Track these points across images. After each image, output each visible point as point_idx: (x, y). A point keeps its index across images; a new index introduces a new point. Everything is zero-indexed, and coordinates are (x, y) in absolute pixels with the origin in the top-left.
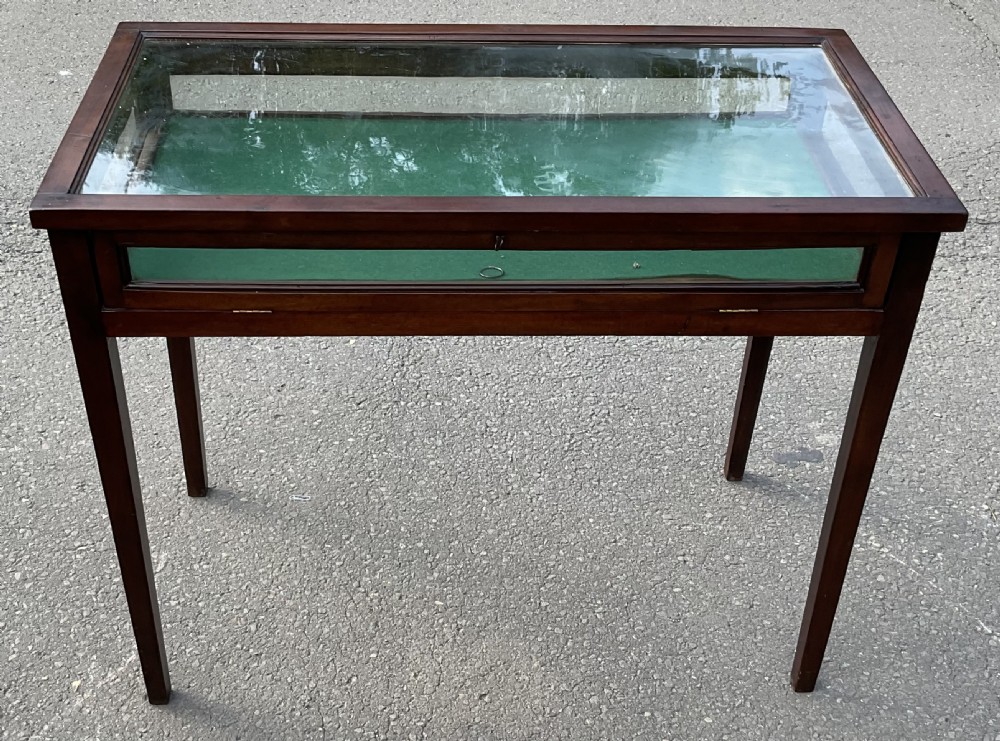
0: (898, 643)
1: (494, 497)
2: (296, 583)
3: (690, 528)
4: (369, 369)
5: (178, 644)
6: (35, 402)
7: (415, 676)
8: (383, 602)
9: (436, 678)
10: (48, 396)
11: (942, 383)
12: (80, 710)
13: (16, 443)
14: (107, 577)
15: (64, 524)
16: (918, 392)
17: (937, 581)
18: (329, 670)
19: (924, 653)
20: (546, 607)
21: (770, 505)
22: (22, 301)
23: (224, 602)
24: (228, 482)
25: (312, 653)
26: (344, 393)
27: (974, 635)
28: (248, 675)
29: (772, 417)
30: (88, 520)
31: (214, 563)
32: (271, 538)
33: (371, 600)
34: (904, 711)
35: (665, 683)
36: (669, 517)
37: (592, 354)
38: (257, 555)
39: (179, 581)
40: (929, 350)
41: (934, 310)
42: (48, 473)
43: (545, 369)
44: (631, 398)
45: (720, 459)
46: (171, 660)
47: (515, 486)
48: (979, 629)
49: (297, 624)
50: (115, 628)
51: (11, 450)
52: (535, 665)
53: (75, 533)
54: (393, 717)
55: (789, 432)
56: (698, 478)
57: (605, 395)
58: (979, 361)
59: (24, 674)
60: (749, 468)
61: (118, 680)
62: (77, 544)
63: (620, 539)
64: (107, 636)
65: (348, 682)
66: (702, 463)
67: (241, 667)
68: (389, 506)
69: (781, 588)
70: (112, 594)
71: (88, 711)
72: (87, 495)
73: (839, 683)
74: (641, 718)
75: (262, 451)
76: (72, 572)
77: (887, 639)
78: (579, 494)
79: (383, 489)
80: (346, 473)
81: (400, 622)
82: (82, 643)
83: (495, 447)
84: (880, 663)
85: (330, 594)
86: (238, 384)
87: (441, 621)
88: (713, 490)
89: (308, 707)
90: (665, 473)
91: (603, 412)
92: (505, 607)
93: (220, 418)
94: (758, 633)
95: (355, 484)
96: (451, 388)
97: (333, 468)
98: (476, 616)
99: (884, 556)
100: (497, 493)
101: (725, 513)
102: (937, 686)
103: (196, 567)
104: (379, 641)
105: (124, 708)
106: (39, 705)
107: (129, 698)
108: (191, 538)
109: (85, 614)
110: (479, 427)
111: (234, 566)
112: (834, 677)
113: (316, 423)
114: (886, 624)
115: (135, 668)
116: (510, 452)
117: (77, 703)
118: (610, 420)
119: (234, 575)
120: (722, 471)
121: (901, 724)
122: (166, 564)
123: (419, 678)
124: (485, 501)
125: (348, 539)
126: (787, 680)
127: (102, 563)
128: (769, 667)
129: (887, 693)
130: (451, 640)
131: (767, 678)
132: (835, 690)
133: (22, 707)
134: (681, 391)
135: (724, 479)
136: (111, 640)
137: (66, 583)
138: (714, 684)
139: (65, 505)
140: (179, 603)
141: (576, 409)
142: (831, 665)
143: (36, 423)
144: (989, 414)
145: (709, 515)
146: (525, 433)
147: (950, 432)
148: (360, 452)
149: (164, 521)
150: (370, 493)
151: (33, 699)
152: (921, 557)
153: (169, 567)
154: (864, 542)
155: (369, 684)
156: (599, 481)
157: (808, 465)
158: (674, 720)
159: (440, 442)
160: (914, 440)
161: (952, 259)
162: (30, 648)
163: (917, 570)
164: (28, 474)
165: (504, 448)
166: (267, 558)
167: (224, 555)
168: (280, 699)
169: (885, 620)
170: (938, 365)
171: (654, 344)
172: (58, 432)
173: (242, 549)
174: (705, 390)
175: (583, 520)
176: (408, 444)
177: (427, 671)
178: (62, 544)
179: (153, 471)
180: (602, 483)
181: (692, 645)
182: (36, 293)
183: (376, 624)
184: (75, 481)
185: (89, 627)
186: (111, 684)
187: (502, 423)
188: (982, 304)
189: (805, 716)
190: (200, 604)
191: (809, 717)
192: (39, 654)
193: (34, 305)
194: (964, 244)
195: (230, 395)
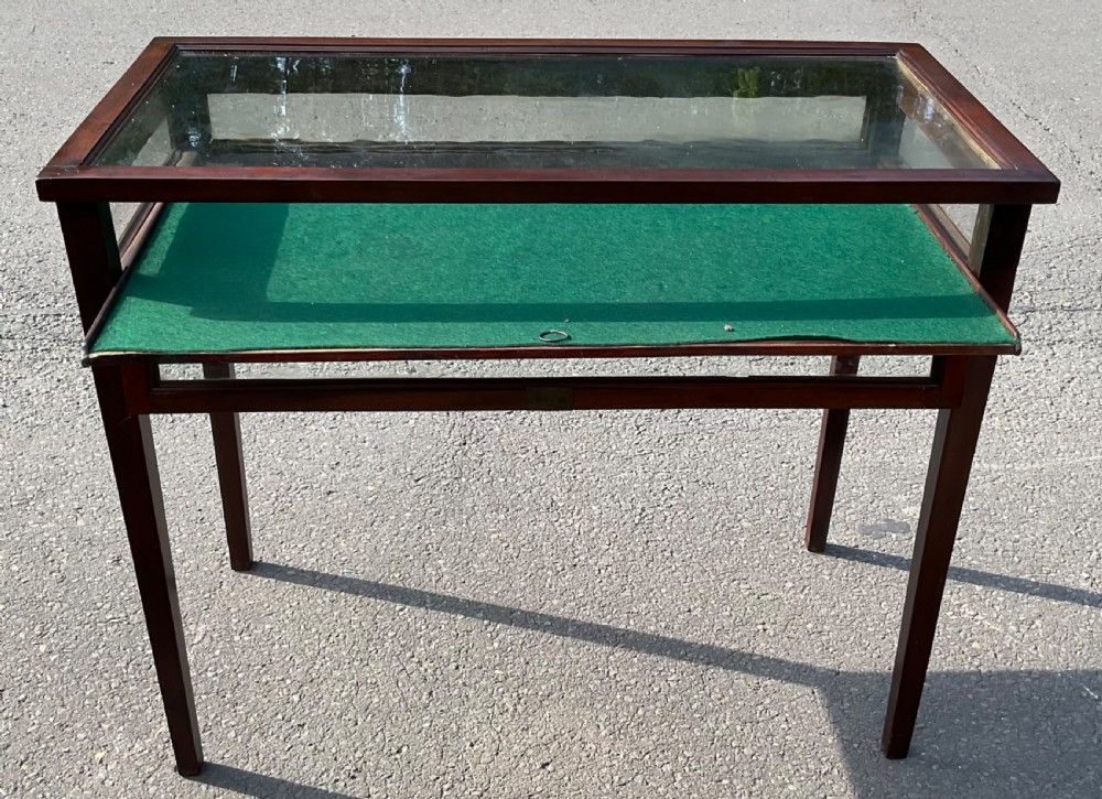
0: (998, 710)
1: (559, 569)
2: (344, 653)
3: (769, 597)
4: (429, 447)
5: (213, 716)
6: (73, 481)
7: (472, 745)
8: (438, 672)
9: (494, 747)
10: (87, 475)
11: (1033, 458)
12: (103, 783)
13: (50, 519)
14: (140, 649)
15: (95, 597)
16: (1008, 466)
17: (1036, 648)
18: (377, 740)
19: (1026, 719)
20: (615, 675)
21: (855, 575)
22: (65, 385)
23: (265, 672)
24: (275, 556)
25: (359, 723)
26: (402, 471)
27: (1080, 700)
28: (289, 746)
29: (854, 490)
30: (122, 594)
31: (257, 635)
32: (319, 610)
33: (426, 670)
34: (1006, 778)
35: (745, 750)
36: (748, 586)
37: (664, 433)
38: (302, 627)
39: (217, 653)
40: (1018, 427)
41: (1023, 390)
42: (83, 547)
43: (614, 448)
44: (705, 473)
45: (802, 531)
46: (204, 731)
47: (582, 558)
48: (1085, 694)
49: (344, 694)
50: (146, 699)
51: (45, 526)
52: (603, 734)
53: (108, 606)
54: (446, 787)
55: (874, 505)
56: (778, 549)
57: (678, 471)
58: (1071, 437)
59: (43, 746)
60: (832, 539)
61: (146, 752)
62: (109, 616)
63: (695, 608)
64: (136, 707)
65: (398, 752)
66: (781, 535)
67: (281, 738)
68: (446, 577)
69: (868, 655)
70: (144, 666)
71: (111, 783)
72: (123, 569)
73: (935, 750)
74: (718, 787)
75: (312, 526)
76: (102, 644)
77: (985, 705)
78: (650, 566)
79: (441, 562)
80: (402, 547)
81: (456, 692)
82: (109, 715)
83: (561, 520)
84: (978, 729)
85: (381, 664)
86: (290, 462)
87: (501, 690)
88: (793, 561)
89: (353, 777)
90: (742, 545)
91: (676, 486)
92: (570, 675)
93: (269, 495)
94: (845, 700)
95: (411, 557)
96: (515, 465)
97: (388, 542)
98: (539, 685)
99: (978, 623)
100: (563, 565)
101: (806, 583)
102: (1042, 751)
103: (237, 638)
104: (433, 712)
105: (152, 779)
106: (57, 777)
107: (156, 770)
108: (232, 610)
109: (113, 686)
110: (544, 502)
111: (277, 637)
112: (929, 744)
113: (371, 499)
114: (983, 690)
115: (165, 740)
116: (577, 526)
117: (100, 774)
118: (683, 495)
119: (277, 646)
120: (803, 542)
121: (1004, 790)
122: (205, 635)
123: (475, 747)
124: (550, 572)
125: (401, 610)
126: (877, 746)
127: (135, 635)
128: (858, 734)
129: (988, 759)
130: (511, 709)
131: (856, 745)
132: (930, 757)
133: (38, 780)
134: (757, 467)
135: (806, 550)
136: (140, 711)
137: (95, 655)
138: (797, 751)
139: (99, 578)
140: (216, 675)
141: (647, 485)
142: (925, 731)
143: (72, 500)
144: (1085, 487)
145: (789, 585)
146: (594, 508)
147: (1044, 504)
148: (417, 526)
149: (204, 594)
150: (427, 565)
151: (51, 771)
152: (1018, 624)
153: (207, 640)
154: (956, 610)
155: (421, 753)
156: (672, 552)
157: (894, 536)
158: (754, 789)
159: (502, 517)
160: (1006, 511)
161: (1038, 343)
162: (51, 719)
163: (1015, 637)
164: (60, 549)
165: (571, 522)
166: (314, 630)
167: (268, 626)
168: (323, 769)
169: (982, 686)
170: (1028, 441)
171: (729, 423)
172: (95, 509)
173: (287, 621)
174: (784, 465)
175: (655, 591)
176: (468, 518)
177: (485, 740)
178: (93, 617)
179: (194, 546)
180: (675, 554)
181: (774, 713)
182: (81, 378)
183: (430, 694)
184: (111, 556)
185: (117, 698)
186: (138, 755)
187: (569, 498)
188: (1072, 384)
189: (897, 783)
190: (240, 675)
191: (904, 784)
192: (61, 725)
193: (78, 389)
194: (1050, 328)
195: (281, 473)
